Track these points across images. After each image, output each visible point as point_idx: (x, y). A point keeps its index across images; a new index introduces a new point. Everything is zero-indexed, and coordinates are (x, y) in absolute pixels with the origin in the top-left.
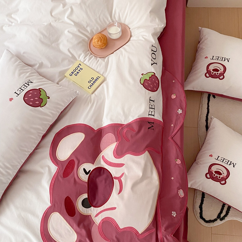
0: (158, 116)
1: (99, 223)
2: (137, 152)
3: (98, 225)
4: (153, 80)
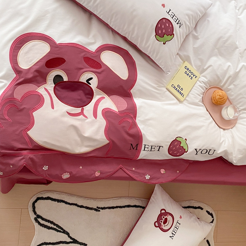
0: (143, 155)
1: (39, 92)
2: (108, 132)
3: (36, 90)
4: (180, 151)
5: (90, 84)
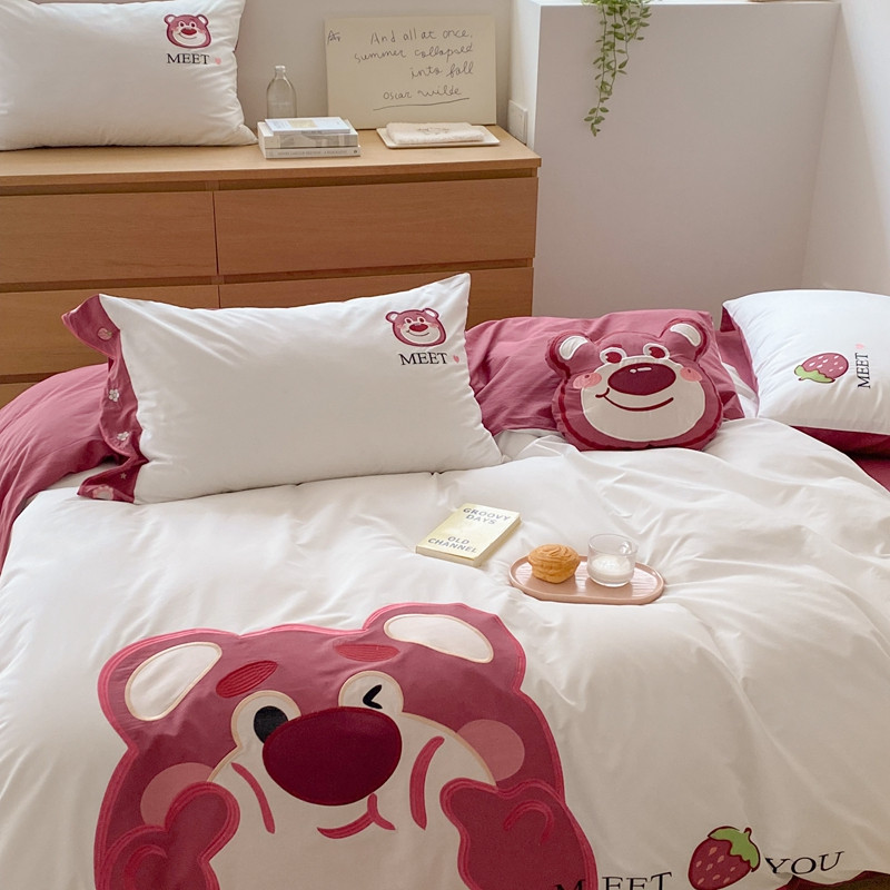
2: (469, 865)
3: (208, 781)
5: (380, 707)
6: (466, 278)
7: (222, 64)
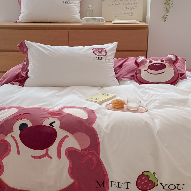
2: (71, 171)
3: (4, 139)
4: (150, 185)
5: (53, 126)
6: (116, 43)
7: (76, 4)
